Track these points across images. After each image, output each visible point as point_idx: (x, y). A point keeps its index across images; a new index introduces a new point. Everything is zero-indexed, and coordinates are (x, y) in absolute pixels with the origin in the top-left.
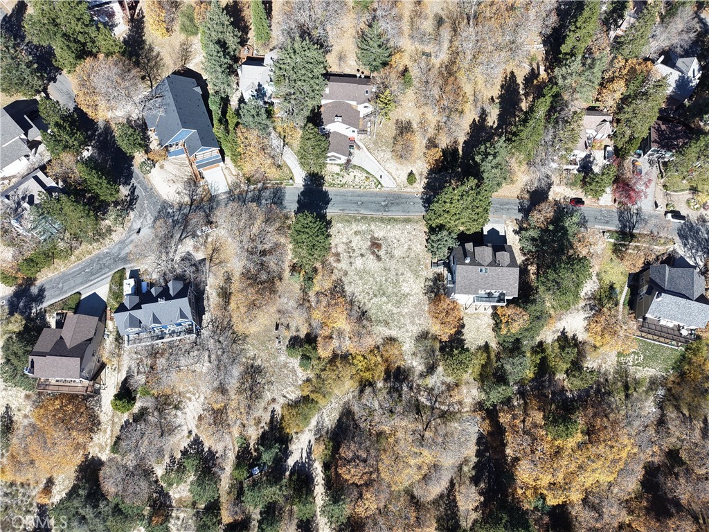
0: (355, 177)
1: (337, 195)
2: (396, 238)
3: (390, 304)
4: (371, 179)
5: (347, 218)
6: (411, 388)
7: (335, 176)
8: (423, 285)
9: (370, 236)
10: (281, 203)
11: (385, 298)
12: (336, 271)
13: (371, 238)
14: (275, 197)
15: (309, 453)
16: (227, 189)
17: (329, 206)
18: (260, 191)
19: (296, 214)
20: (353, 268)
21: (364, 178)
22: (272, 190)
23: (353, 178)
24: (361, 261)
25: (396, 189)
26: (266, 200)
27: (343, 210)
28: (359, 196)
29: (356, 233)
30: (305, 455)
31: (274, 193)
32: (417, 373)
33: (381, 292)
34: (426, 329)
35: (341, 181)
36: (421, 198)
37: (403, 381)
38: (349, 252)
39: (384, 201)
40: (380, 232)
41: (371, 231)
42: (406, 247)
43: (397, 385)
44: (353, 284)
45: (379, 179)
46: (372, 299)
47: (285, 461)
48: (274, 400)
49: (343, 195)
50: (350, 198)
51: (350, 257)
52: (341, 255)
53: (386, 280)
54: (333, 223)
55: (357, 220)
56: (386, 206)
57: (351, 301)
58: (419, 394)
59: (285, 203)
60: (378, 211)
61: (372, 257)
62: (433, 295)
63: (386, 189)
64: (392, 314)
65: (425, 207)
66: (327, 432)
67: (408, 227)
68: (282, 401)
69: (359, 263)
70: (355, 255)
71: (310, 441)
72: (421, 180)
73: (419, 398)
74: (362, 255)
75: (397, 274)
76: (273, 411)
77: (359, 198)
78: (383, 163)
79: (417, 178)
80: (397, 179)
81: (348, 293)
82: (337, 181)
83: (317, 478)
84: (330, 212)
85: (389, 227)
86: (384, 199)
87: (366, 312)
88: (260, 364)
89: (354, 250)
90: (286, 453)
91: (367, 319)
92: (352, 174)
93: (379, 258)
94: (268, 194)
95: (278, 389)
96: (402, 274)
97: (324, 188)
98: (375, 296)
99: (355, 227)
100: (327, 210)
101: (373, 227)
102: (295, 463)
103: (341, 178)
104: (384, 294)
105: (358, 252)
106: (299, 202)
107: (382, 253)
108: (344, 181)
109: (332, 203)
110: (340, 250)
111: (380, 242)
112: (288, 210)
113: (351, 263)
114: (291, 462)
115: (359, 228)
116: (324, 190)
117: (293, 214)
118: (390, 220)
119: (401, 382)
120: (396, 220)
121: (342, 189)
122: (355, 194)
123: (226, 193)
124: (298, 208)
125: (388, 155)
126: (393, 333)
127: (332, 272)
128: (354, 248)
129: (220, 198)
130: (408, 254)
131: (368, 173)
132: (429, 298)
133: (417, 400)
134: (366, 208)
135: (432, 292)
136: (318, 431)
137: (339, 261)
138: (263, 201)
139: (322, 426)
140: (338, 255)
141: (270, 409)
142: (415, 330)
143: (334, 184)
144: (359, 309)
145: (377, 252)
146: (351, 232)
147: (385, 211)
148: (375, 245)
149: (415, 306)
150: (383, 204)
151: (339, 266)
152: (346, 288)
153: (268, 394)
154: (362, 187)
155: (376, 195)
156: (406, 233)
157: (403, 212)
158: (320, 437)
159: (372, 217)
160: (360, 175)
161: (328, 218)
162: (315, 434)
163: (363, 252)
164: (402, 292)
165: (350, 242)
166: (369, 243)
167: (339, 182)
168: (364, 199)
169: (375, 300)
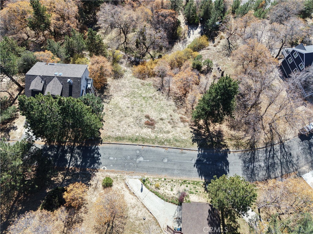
0: (172, 190)
1: (190, 171)
2: (132, 127)
3: (140, 93)
4: (153, 187)
5: (178, 144)
6: (129, 58)
7: (194, 191)
8: (112, 100)
9: (155, 129)
10: (244, 162)
11: (143, 95)
12: (184, 113)
13: (154, 128)
14: (253, 170)
15: (189, 33)
16: (305, 176)
17: (196, 158)
18: (269, 177)
19: (228, 150)
20: (169, 114)
21: (162, 189)
22: (257, 178)
23: (174, 189)
24: (163, 116)
25: (126, 176)
26: (260, 166)
27: (182, 153)
28: (166, 170)
29: (168, 132)
30: (192, 32)
31: (254, 175)
32: (124, 64)
33: (146, 99)
34: (114, 80)
35: (187, 186)
36: (99, 164)
37: (133, 62)
38: (173, 122)
39: (140, 162)
40: (147, 132)
41: (154, 132)
42: (123, 123)
43: (138, 60)
44: (168, 104)
45: (144, 187)
46: (153, 96)
47: (202, 30)
48: (215, 46)
49: (183, 171)
50: (175, 167)
51: (172, 119)
52: (180, 121)
53: (142, 105)
54: (191, 140)
55: (169, 141)
56: (138, 156)
57: (169, 96)
58: (124, 56)
59: (240, 163)
60: (147, 151)
61: (153, 118)
62: (105, 94)
63: (136, 177)
64: (138, 88)
65: (98, 154)
66: (180, 41)
67: (119, 134)
68: (209, 47)
69: (164, 116)
70: (168, 120)
71: (189, 37)
72: (96, 184)
73: (125, 54)
74: (162, 119)
75: (133, 108)
76: (214, 42)
77: (167, 167)
78: (139, 204)
79: (101, 186)
80: (124, 187)
81: (172, 100)
82: (191, 186)
83: (184, 24)
84: (194, 152)
85: (137, 134)
86: (140, 165)
87: (158, 90)
88: (228, 58)
89: (169, 122)
90: (202, 33)
91: (157, 87)
92: (175, 191)
93: (147, 117)
94: (260, 174)
95: (214, 50)
96: (128, 107)
97: (203, 181)
98: (150, 97)
99: (170, 136)
100: (197, 153)
101: (153, 135)
102: (196, 29)
103: (187, 189)
104: (144, 98)
105: (166, 121)
106: (227, 164)
107: (144, 120)
108: (183, 187)
109: (194, 161)
110: (182, 124)
111: (146, 126)
112: (236, 154)
113: (171, 116)
114: (199, 30)
115: (166, 135)
116: (203, 178)
117: (231, 150)
118: (136, 140)
119: (135, 61)
120: (130, 139)
121: (185, 178)
122: (170, 171)
123: (304, 172)
124: (226, 156)
125: (132, 213)
126: (138, 80)
127: (185, 112)
128: (169, 124)
129: (307, 167)
130: (122, 118)
131: (157, 194)
132: (109, 92)
133: (126, 53)
134: (159, 154)
135: (106, 96)
136: (185, 42)
137: (181, 118)
138: (263, 164)
139: (183, 44)
140: (183, 121)
141: (216, 43)
142: (122, 81)
143: (193, 184)
144: (162, 93)
145: (149, 120)
146: (173, 133)
147: (139, 150)
148: (150, 124)
149: (120, 90)
150: (141, 159)
151: (180, 115)
152: (173, 103)
153: (219, 48)
154: (163, 179)
155: (148, 170)
156: (121, 129)
157: (122, 149)
158: (184, 39)
159: (154, 143)
160: (167, 191)
161: (196, 144)
162: (187, 40)
163: (161, 121)
164: (130, 98)
165: (172, 127)
166: (156, 125)
167: (189, 186)
168: (160, 165)
169: (151, 95)
